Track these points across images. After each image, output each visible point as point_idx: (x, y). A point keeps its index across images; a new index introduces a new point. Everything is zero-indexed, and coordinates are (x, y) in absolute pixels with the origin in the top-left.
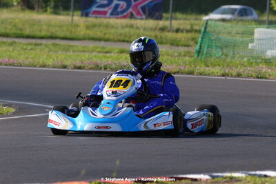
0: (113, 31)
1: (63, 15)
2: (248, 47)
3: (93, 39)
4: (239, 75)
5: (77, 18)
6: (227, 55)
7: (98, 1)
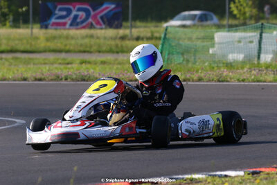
0: (73, 42)
1: (23, 28)
2: (208, 51)
3: (55, 51)
4: (200, 80)
5: (37, 30)
6: (188, 61)
7: (57, 12)
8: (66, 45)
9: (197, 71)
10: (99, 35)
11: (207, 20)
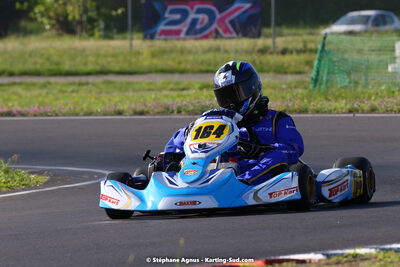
0: (190, 58)
1: (118, 39)
2: (387, 68)
3: (163, 71)
4: (373, 110)
5: (138, 42)
6: (356, 83)
7: (167, 15)
8: (180, 63)
9: (370, 98)
10: (228, 47)
11: (385, 23)
